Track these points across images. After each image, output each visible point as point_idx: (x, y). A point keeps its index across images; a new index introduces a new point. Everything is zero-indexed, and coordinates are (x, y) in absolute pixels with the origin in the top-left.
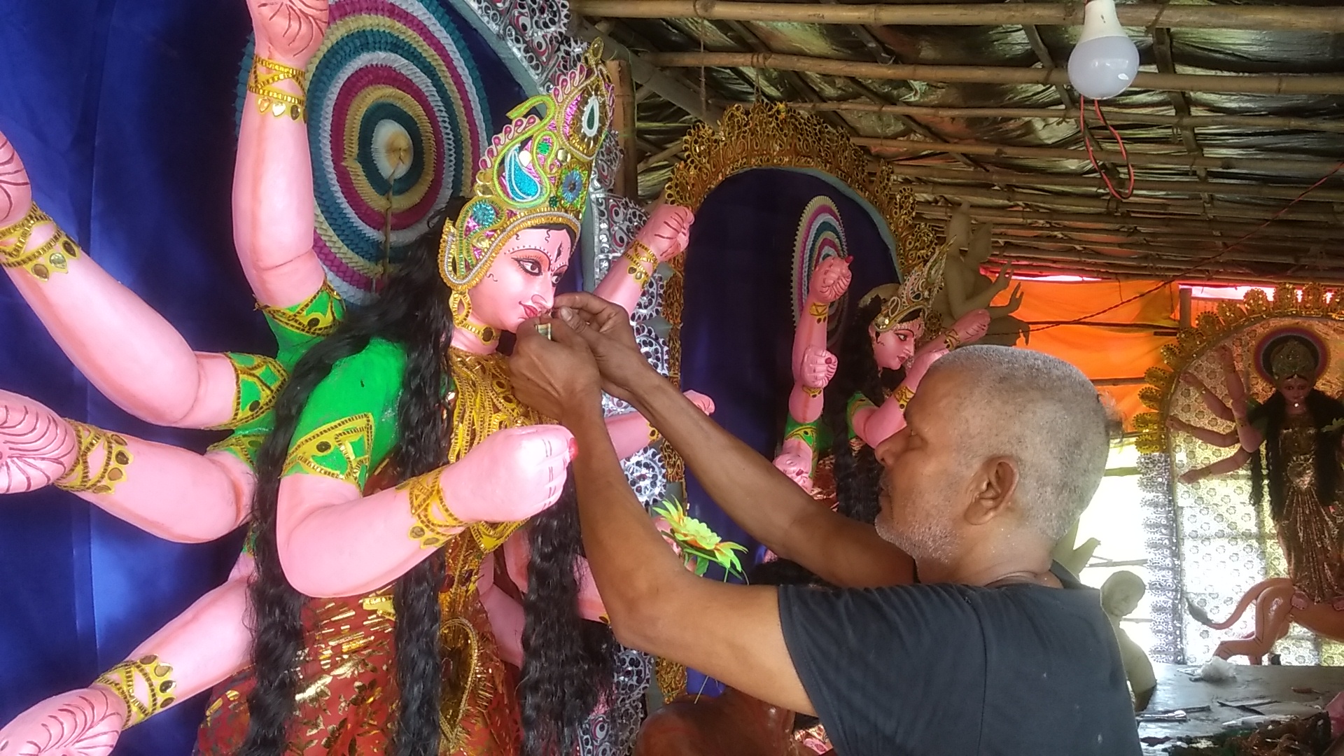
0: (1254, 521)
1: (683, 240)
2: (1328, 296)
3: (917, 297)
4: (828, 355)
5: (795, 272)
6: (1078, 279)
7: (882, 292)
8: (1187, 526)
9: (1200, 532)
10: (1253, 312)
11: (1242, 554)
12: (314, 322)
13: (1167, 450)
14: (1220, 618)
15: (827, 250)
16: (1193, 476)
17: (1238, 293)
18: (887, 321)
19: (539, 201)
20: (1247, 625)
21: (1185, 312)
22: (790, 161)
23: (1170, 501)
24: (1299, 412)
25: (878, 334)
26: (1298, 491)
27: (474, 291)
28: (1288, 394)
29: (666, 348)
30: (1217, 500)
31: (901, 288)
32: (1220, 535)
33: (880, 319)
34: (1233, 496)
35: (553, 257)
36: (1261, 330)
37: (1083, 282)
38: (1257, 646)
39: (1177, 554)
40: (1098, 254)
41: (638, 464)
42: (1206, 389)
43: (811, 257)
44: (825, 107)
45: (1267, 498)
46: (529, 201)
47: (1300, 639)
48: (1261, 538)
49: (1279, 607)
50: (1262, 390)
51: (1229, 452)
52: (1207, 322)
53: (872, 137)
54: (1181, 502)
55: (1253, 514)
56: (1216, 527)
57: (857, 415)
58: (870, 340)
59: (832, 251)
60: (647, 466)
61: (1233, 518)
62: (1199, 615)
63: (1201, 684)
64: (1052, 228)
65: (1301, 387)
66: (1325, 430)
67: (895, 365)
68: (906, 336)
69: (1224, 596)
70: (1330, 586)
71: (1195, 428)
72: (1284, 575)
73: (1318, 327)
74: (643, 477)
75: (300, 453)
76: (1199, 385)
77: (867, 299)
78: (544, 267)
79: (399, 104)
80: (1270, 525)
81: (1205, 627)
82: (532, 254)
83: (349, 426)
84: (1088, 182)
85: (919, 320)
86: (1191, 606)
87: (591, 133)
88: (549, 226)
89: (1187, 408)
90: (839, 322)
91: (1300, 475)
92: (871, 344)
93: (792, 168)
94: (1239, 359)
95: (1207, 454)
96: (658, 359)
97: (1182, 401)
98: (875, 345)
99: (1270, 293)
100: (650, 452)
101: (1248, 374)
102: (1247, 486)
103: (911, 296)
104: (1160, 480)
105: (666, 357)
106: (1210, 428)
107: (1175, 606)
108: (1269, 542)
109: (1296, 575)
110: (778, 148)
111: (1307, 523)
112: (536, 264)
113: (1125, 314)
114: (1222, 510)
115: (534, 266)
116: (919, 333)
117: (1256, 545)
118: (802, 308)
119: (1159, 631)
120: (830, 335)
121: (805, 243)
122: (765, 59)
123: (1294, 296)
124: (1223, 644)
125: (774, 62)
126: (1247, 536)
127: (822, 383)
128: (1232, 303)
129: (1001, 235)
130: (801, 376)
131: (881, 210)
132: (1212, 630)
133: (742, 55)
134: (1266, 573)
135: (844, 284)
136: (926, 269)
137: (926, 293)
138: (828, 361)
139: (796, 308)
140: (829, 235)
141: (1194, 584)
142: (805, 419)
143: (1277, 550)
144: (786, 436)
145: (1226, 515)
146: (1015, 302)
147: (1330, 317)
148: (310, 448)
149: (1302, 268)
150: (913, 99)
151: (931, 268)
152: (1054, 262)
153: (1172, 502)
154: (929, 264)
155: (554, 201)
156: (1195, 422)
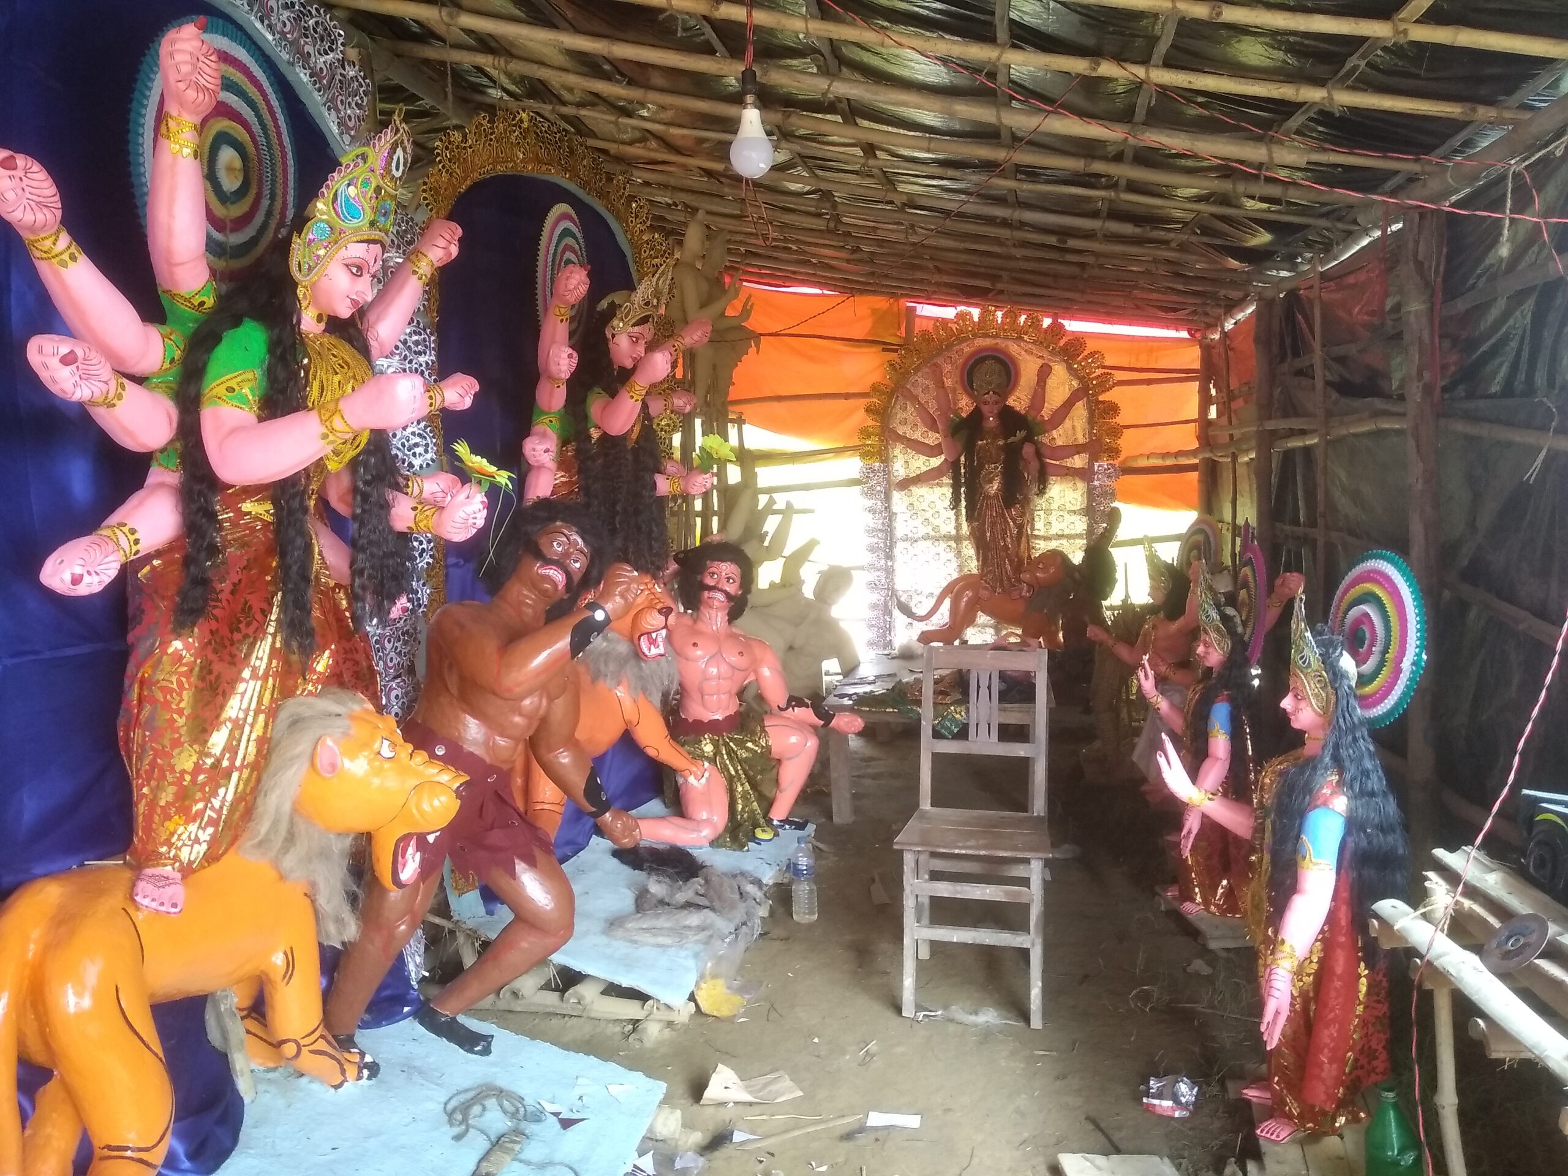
0: (953, 524)
1: (454, 250)
2: (1023, 318)
3: (647, 304)
4: (570, 351)
5: (540, 275)
6: (817, 291)
7: (617, 297)
8: (900, 530)
9: (910, 535)
10: (961, 332)
11: (943, 553)
12: (202, 303)
13: (886, 460)
14: (921, 611)
15: (569, 255)
16: (906, 484)
17: (949, 313)
18: (621, 325)
19: (361, 222)
20: (943, 616)
21: (909, 330)
22: (533, 169)
23: (886, 508)
24: (993, 425)
25: (613, 336)
26: (987, 497)
27: (314, 285)
28: (985, 409)
29: (433, 338)
30: (925, 506)
31: (633, 295)
32: (926, 537)
33: (615, 322)
34: (938, 502)
35: (371, 264)
36: (967, 349)
37: (823, 295)
38: (952, 633)
39: (889, 556)
40: (831, 268)
41: (413, 434)
42: (919, 403)
43: (553, 261)
44: (565, 110)
45: (963, 503)
46: (355, 223)
47: (984, 626)
48: (958, 539)
49: (969, 599)
50: (965, 405)
51: (936, 462)
52: (924, 340)
53: (608, 141)
54: (895, 509)
55: (953, 517)
56: (923, 530)
57: (595, 405)
58: (605, 341)
59: (573, 257)
60: (420, 435)
61: (936, 522)
62: (906, 610)
63: (895, 661)
64: (785, 240)
65: (997, 403)
66: (1009, 441)
67: (629, 364)
68: (637, 339)
69: (926, 592)
70: (1009, 579)
71: (909, 440)
72: (975, 571)
73: (1013, 348)
74: (416, 445)
75: (214, 392)
76: (914, 399)
77: (604, 304)
78: (365, 271)
79: (232, 132)
80: (965, 529)
81: (910, 620)
82: (357, 261)
83: (244, 377)
84: (808, 202)
85: (649, 325)
86: (899, 601)
87: (398, 174)
88: (369, 242)
89: (904, 422)
90: (579, 322)
91: (991, 481)
92: (607, 345)
93: (535, 175)
94: (948, 375)
95: (922, 464)
96: (426, 346)
97: (901, 415)
98: (611, 345)
99: (975, 313)
100: (422, 424)
101: (954, 390)
102: (948, 492)
103: (642, 303)
104: (878, 488)
105: (433, 345)
106: (922, 440)
107: (886, 603)
108: (965, 543)
109: (983, 570)
110: (521, 156)
111: (993, 524)
112: (360, 268)
113: (859, 331)
114: (928, 515)
115: (357, 269)
116: (649, 337)
117: (954, 545)
118: (546, 310)
119: (873, 626)
120: (571, 334)
121: (548, 248)
122: (506, 62)
123: (995, 319)
124: (923, 633)
125: (516, 67)
126: (947, 537)
127: (565, 375)
128: (944, 322)
129: (741, 242)
130: (547, 369)
131: (618, 217)
132: (915, 623)
133: (483, 55)
134: (961, 570)
135: (583, 289)
136: (655, 279)
137: (655, 301)
138: (570, 356)
139: (540, 308)
140: (570, 241)
141: (902, 583)
142: (550, 408)
143: (969, 550)
144: (534, 423)
145: (931, 519)
146: (746, 312)
147: (1022, 339)
148: (221, 390)
149: (1001, 292)
150: (646, 114)
151: (658, 279)
152: (794, 273)
153: (888, 508)
154: (657, 275)
155: (372, 224)
156: (909, 434)
